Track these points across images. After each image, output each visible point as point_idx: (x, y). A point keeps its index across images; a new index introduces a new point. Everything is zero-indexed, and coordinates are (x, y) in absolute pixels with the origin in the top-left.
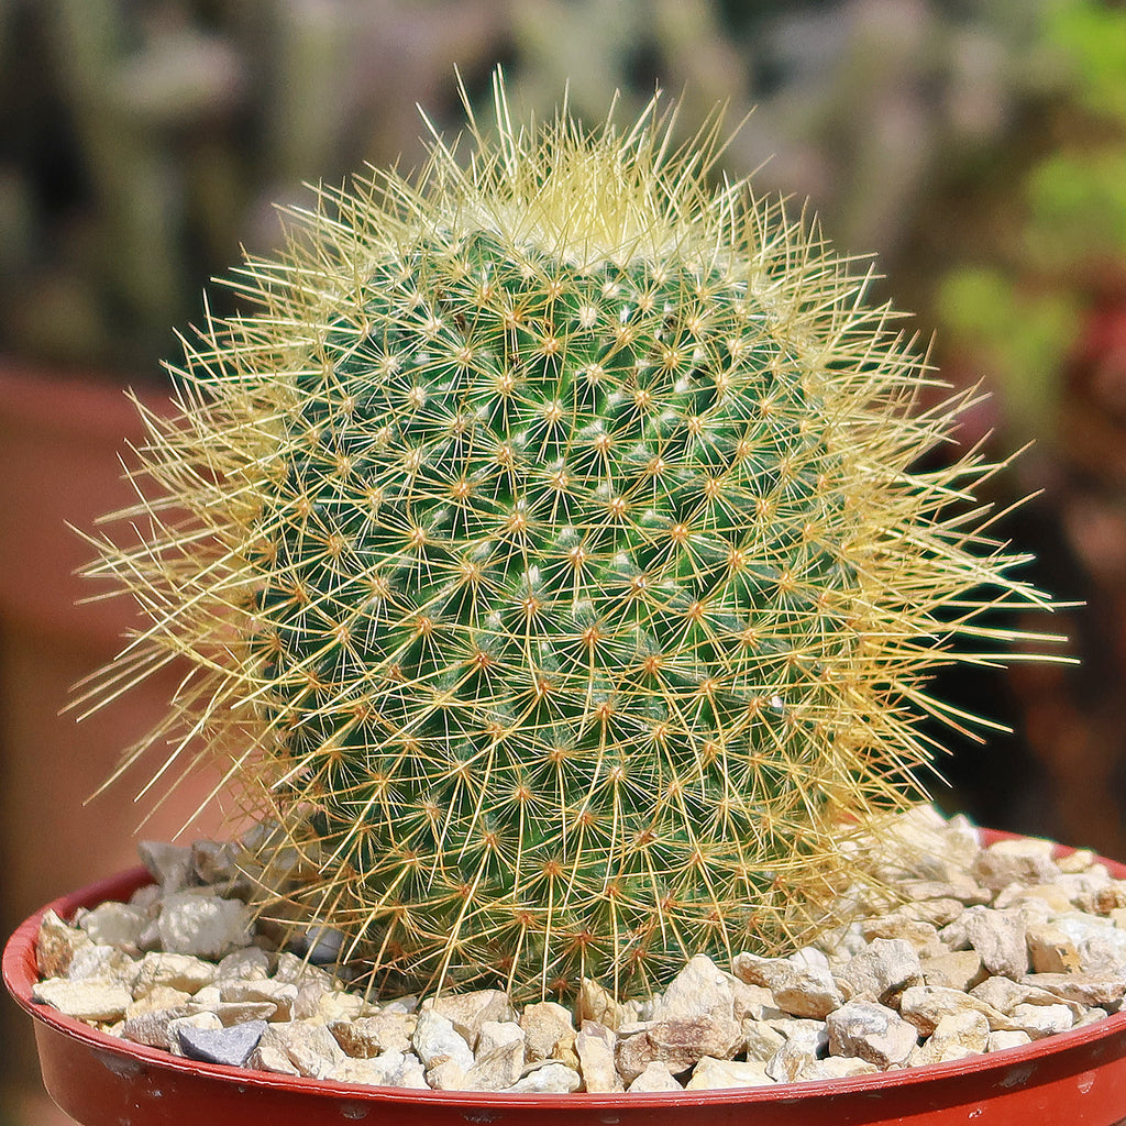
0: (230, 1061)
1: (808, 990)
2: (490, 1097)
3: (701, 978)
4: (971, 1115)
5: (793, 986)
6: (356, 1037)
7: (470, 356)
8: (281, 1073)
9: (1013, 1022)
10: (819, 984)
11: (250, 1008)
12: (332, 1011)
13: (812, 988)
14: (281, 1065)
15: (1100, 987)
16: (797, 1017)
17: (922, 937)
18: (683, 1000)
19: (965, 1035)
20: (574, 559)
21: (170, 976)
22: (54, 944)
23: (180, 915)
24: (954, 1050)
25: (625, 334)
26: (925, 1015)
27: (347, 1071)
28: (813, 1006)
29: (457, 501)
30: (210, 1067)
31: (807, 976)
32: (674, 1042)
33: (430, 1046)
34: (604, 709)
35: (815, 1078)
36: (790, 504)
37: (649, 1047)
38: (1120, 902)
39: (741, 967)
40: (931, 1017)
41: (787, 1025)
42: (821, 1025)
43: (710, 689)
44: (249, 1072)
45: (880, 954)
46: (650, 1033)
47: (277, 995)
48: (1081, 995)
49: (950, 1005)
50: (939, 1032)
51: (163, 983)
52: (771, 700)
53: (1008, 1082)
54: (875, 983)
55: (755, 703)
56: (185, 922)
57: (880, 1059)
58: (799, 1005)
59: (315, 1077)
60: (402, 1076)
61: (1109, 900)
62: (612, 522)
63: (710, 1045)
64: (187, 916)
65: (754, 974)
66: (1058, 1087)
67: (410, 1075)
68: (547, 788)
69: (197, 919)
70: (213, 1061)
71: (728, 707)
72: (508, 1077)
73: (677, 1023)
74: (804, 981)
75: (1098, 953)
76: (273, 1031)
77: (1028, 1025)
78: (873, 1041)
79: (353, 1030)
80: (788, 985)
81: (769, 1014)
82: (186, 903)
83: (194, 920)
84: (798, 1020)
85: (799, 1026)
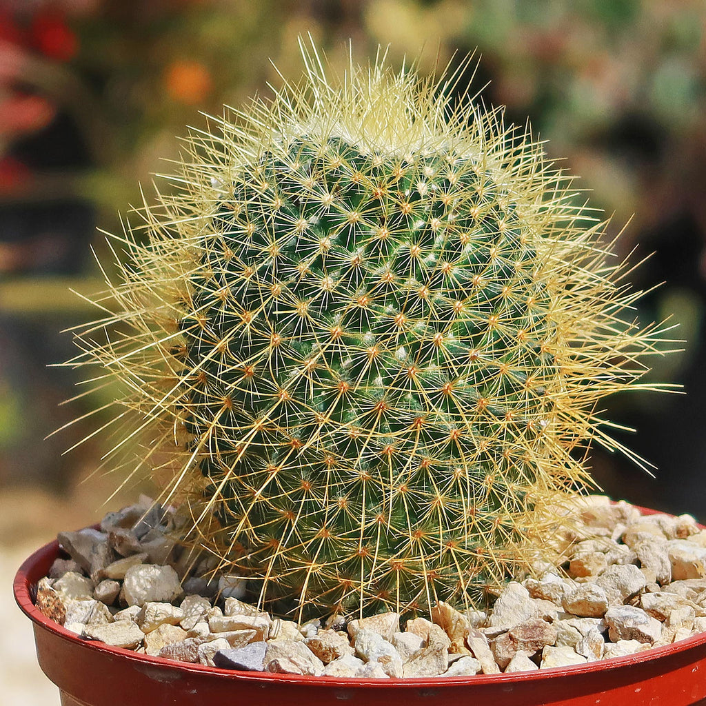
0: (256, 668)
1: (592, 600)
2: (438, 680)
3: (519, 596)
4: (693, 671)
5: (583, 598)
6: (326, 648)
8: (293, 673)
10: (598, 595)
11: (244, 634)
12: (291, 632)
13: (594, 599)
16: (581, 616)
18: (511, 611)
19: (685, 621)
20: (437, 341)
22: (49, 601)
23: (138, 577)
26: (659, 610)
28: (591, 609)
30: (245, 673)
31: (591, 591)
32: (527, 638)
34: (455, 433)
36: (544, 300)
37: (512, 642)
39: (528, 588)
40: (662, 611)
42: (600, 621)
45: (619, 574)
46: (512, 633)
47: (256, 624)
49: (672, 603)
50: (673, 621)
51: (163, 622)
54: (619, 593)
57: (648, 640)
58: (583, 609)
59: (312, 675)
60: (372, 671)
61: (684, 530)
63: (549, 638)
64: (143, 577)
65: (536, 592)
67: (377, 669)
68: (419, 484)
69: (150, 579)
70: (244, 669)
72: (441, 667)
73: (525, 626)
74: (589, 595)
79: (323, 644)
80: (578, 598)
81: (563, 616)
82: (141, 569)
83: (147, 580)
84: (582, 619)
85: (583, 622)
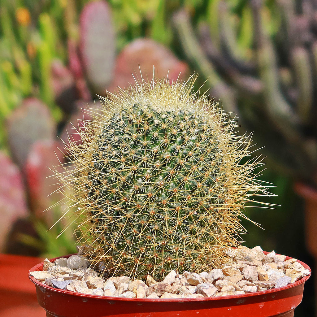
0: (61, 288)
4: (228, 310)
7: (128, 130)
8: (71, 291)
9: (242, 289)
10: (196, 277)
13: (194, 278)
14: (71, 289)
15: (268, 284)
16: (192, 285)
17: (236, 272)
19: (229, 291)
20: (147, 177)
21: (61, 271)
22: (46, 266)
23: (72, 259)
24: (224, 294)
25: (164, 126)
26: (220, 286)
27: (84, 291)
28: (195, 283)
29: (122, 163)
30: (56, 289)
31: (193, 275)
32: (159, 288)
33: (106, 287)
35: (188, 298)
37: (153, 289)
38: (289, 268)
39: (185, 274)
41: (189, 287)
42: (196, 287)
43: (179, 209)
44: (64, 290)
46: (154, 286)
47: (78, 275)
48: (264, 285)
49: (226, 284)
50: (222, 290)
51: (60, 273)
52: (194, 212)
53: (238, 303)
54: (212, 279)
55: (191, 213)
56: (73, 261)
57: (205, 294)
58: (192, 282)
59: (78, 292)
62: (157, 168)
63: (167, 289)
64: (74, 260)
65: (187, 276)
66: (253, 305)
70: (58, 288)
71: (183, 213)
73: (160, 284)
74: (192, 277)
75: (273, 277)
76: (72, 282)
77: (245, 290)
78: (205, 291)
81: (186, 284)
82: (74, 257)
83: (75, 261)
84: (192, 286)
85: (192, 287)
